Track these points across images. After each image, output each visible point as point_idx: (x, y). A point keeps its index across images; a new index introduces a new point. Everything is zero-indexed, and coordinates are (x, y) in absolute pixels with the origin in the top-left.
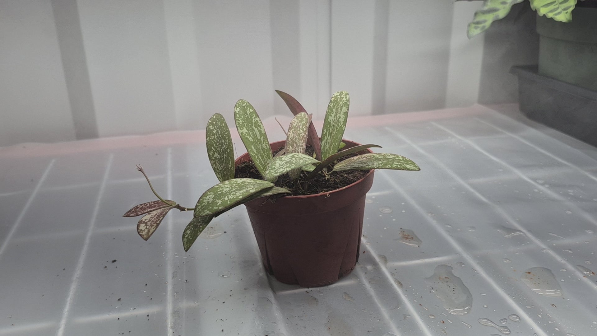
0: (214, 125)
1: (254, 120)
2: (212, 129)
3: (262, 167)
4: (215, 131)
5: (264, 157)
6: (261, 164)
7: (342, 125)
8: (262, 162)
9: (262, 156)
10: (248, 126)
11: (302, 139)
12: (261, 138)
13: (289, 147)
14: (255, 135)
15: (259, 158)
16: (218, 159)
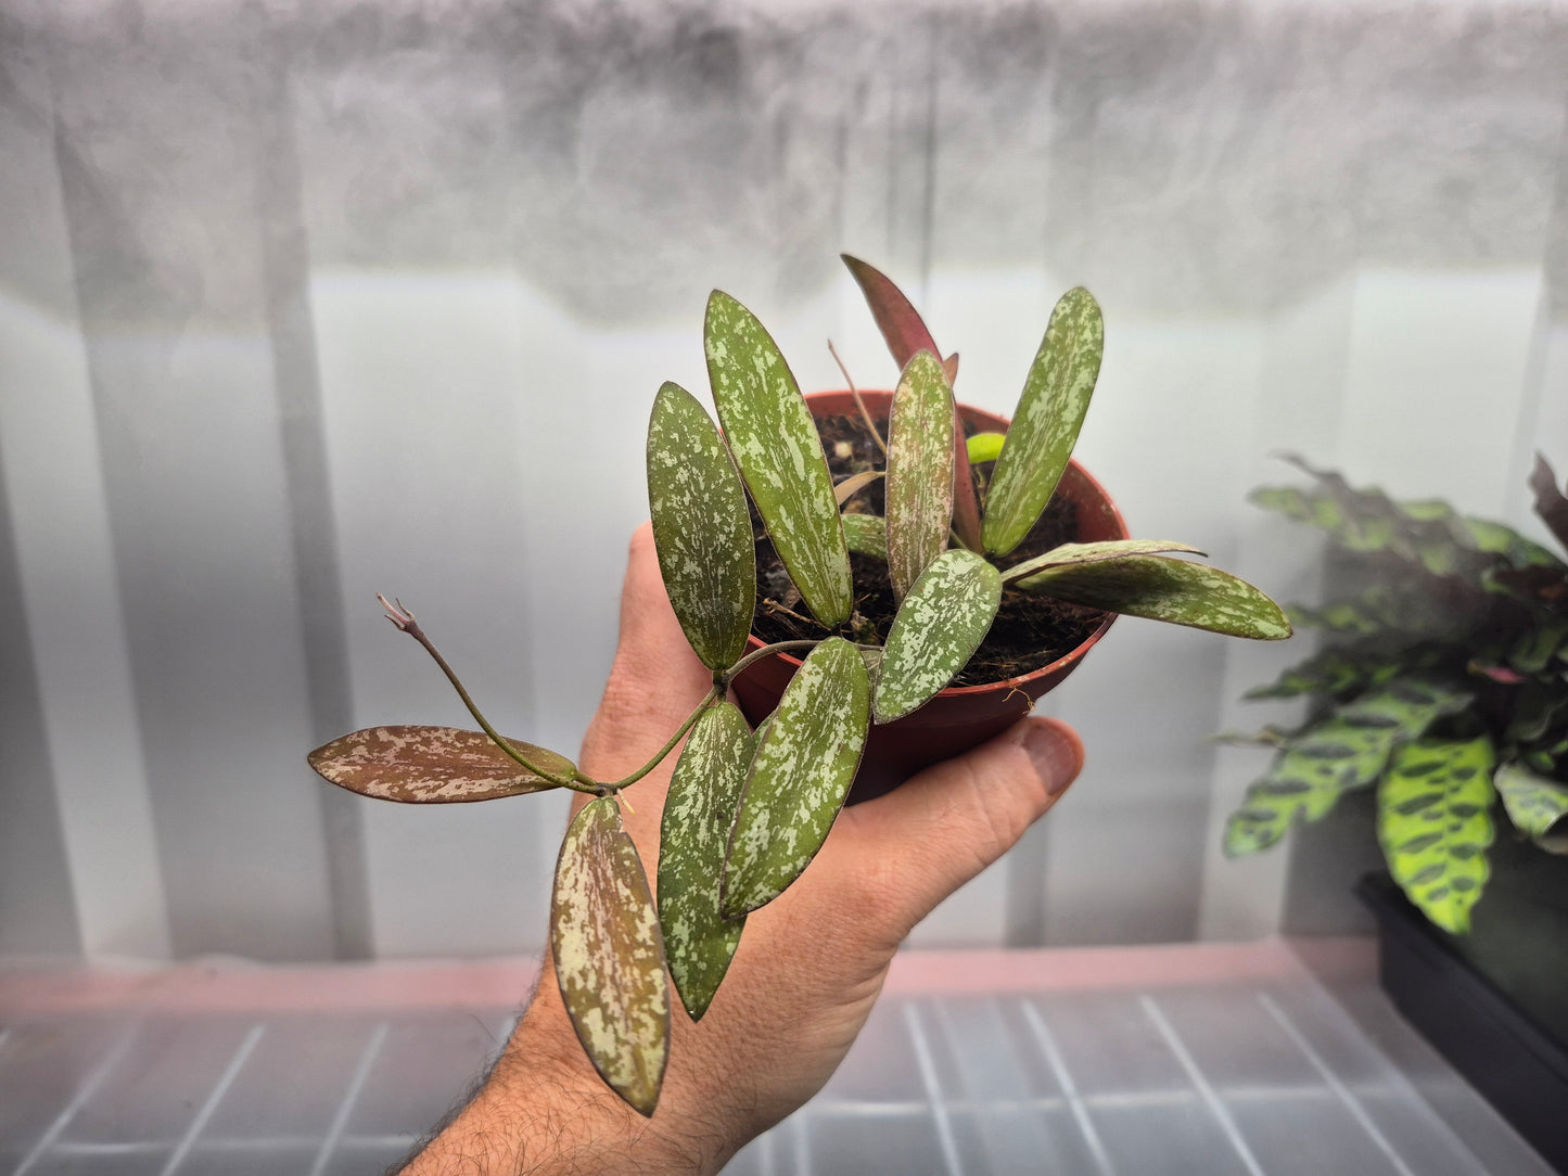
0: (676, 449)
1: (782, 401)
2: (669, 463)
3: (811, 580)
4: (682, 476)
5: (818, 545)
6: (808, 567)
7: (1066, 435)
8: (812, 563)
9: (811, 541)
10: (763, 425)
11: (940, 479)
12: (808, 473)
13: (899, 509)
14: (788, 464)
15: (800, 549)
16: (697, 580)
